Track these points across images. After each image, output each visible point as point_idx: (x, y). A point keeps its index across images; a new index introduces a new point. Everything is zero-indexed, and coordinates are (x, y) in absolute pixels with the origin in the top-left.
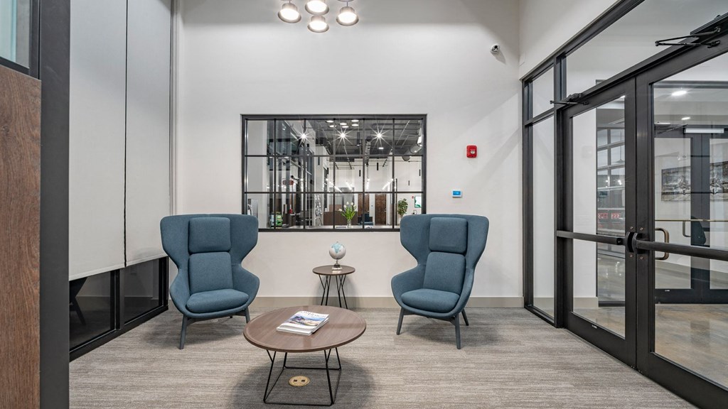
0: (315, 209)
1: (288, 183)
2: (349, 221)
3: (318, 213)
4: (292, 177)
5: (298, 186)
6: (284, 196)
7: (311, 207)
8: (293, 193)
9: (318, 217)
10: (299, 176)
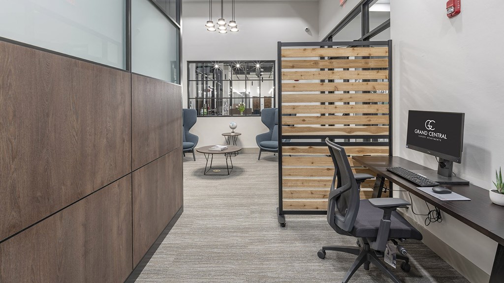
0: (224, 107)
1: (207, 91)
2: (242, 113)
3: (225, 109)
4: (209, 87)
5: (213, 92)
6: (205, 100)
7: (221, 106)
8: (209, 98)
9: (226, 112)
10: (213, 86)
